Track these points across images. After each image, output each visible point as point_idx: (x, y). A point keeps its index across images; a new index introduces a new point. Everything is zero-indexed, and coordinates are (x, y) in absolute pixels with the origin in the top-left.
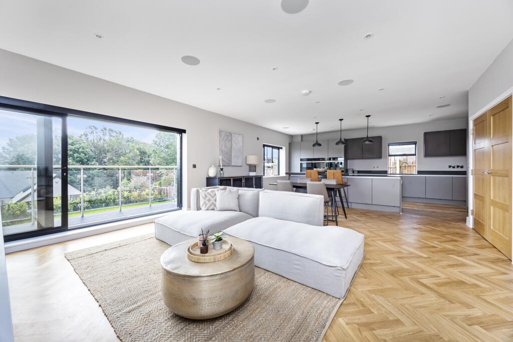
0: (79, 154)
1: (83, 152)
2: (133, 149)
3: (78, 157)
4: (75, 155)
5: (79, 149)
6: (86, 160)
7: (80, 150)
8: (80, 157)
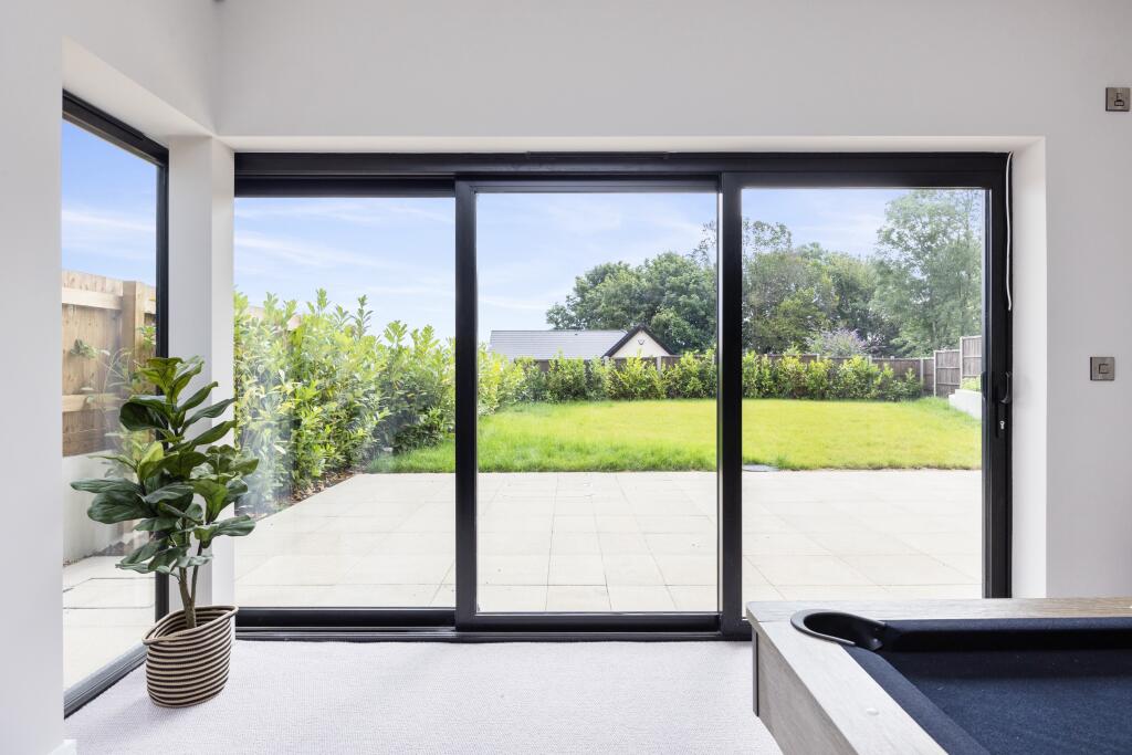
0: (689, 297)
1: (698, 292)
2: (819, 276)
3: (685, 305)
4: (681, 299)
5: (688, 284)
6: (703, 313)
7: (691, 286)
8: (690, 305)
